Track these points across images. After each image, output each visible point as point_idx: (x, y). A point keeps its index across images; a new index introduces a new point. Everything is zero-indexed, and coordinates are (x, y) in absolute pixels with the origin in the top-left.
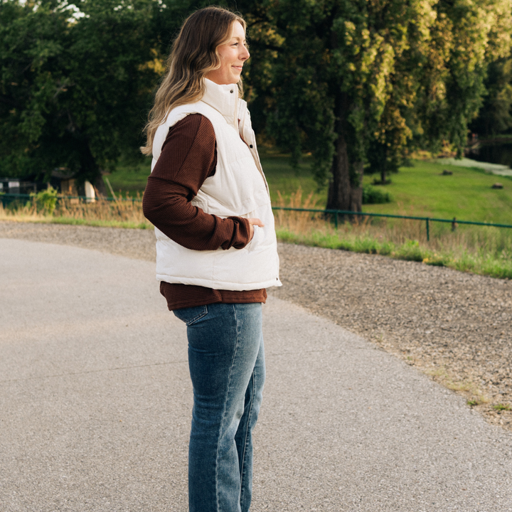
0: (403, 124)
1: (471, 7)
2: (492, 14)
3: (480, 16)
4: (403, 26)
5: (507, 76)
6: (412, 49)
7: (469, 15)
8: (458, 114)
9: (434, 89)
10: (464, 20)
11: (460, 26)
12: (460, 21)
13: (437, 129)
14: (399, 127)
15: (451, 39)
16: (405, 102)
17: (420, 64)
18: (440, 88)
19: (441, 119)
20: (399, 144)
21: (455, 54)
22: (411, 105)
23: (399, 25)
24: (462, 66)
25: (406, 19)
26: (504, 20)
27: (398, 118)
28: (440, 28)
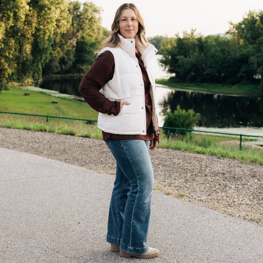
0: (6, 67)
1: (48, 5)
2: (59, 9)
3: (52, 10)
4: (11, 12)
5: (58, 43)
7: (46, 9)
8: (38, 63)
9: (24, 48)
10: (43, 12)
11: (41, 15)
12: (42, 12)
13: (25, 70)
14: (4, 68)
15: (36, 21)
16: (7, 54)
17: (19, 34)
18: (28, 48)
19: (28, 64)
20: (4, 77)
21: (38, 30)
22: (11, 56)
23: (9, 12)
24: (42, 36)
25: (13, 9)
26: (64, 13)
27: (3, 63)
28: (30, 15)
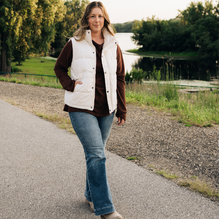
0: (26, 44)
1: (49, 4)
2: (56, 7)
3: (52, 7)
4: (26, 10)
5: (65, 27)
6: (28, 18)
7: (48, 7)
8: (45, 41)
9: (37, 32)
10: (47, 9)
11: (46, 10)
12: (46, 9)
13: (38, 46)
14: (25, 45)
15: (42, 15)
16: (27, 36)
17: (32, 23)
18: (39, 32)
19: (39, 42)
20: (25, 51)
21: (44, 20)
22: (29, 38)
23: (24, 10)
24: (46, 24)
25: (27, 7)
26: (61, 9)
27: (24, 42)
28: (39, 11)
